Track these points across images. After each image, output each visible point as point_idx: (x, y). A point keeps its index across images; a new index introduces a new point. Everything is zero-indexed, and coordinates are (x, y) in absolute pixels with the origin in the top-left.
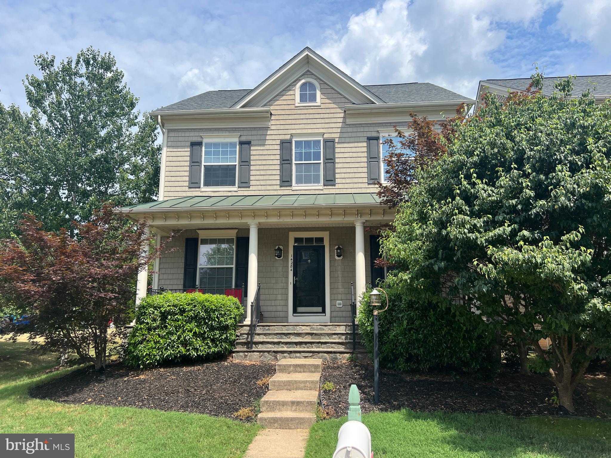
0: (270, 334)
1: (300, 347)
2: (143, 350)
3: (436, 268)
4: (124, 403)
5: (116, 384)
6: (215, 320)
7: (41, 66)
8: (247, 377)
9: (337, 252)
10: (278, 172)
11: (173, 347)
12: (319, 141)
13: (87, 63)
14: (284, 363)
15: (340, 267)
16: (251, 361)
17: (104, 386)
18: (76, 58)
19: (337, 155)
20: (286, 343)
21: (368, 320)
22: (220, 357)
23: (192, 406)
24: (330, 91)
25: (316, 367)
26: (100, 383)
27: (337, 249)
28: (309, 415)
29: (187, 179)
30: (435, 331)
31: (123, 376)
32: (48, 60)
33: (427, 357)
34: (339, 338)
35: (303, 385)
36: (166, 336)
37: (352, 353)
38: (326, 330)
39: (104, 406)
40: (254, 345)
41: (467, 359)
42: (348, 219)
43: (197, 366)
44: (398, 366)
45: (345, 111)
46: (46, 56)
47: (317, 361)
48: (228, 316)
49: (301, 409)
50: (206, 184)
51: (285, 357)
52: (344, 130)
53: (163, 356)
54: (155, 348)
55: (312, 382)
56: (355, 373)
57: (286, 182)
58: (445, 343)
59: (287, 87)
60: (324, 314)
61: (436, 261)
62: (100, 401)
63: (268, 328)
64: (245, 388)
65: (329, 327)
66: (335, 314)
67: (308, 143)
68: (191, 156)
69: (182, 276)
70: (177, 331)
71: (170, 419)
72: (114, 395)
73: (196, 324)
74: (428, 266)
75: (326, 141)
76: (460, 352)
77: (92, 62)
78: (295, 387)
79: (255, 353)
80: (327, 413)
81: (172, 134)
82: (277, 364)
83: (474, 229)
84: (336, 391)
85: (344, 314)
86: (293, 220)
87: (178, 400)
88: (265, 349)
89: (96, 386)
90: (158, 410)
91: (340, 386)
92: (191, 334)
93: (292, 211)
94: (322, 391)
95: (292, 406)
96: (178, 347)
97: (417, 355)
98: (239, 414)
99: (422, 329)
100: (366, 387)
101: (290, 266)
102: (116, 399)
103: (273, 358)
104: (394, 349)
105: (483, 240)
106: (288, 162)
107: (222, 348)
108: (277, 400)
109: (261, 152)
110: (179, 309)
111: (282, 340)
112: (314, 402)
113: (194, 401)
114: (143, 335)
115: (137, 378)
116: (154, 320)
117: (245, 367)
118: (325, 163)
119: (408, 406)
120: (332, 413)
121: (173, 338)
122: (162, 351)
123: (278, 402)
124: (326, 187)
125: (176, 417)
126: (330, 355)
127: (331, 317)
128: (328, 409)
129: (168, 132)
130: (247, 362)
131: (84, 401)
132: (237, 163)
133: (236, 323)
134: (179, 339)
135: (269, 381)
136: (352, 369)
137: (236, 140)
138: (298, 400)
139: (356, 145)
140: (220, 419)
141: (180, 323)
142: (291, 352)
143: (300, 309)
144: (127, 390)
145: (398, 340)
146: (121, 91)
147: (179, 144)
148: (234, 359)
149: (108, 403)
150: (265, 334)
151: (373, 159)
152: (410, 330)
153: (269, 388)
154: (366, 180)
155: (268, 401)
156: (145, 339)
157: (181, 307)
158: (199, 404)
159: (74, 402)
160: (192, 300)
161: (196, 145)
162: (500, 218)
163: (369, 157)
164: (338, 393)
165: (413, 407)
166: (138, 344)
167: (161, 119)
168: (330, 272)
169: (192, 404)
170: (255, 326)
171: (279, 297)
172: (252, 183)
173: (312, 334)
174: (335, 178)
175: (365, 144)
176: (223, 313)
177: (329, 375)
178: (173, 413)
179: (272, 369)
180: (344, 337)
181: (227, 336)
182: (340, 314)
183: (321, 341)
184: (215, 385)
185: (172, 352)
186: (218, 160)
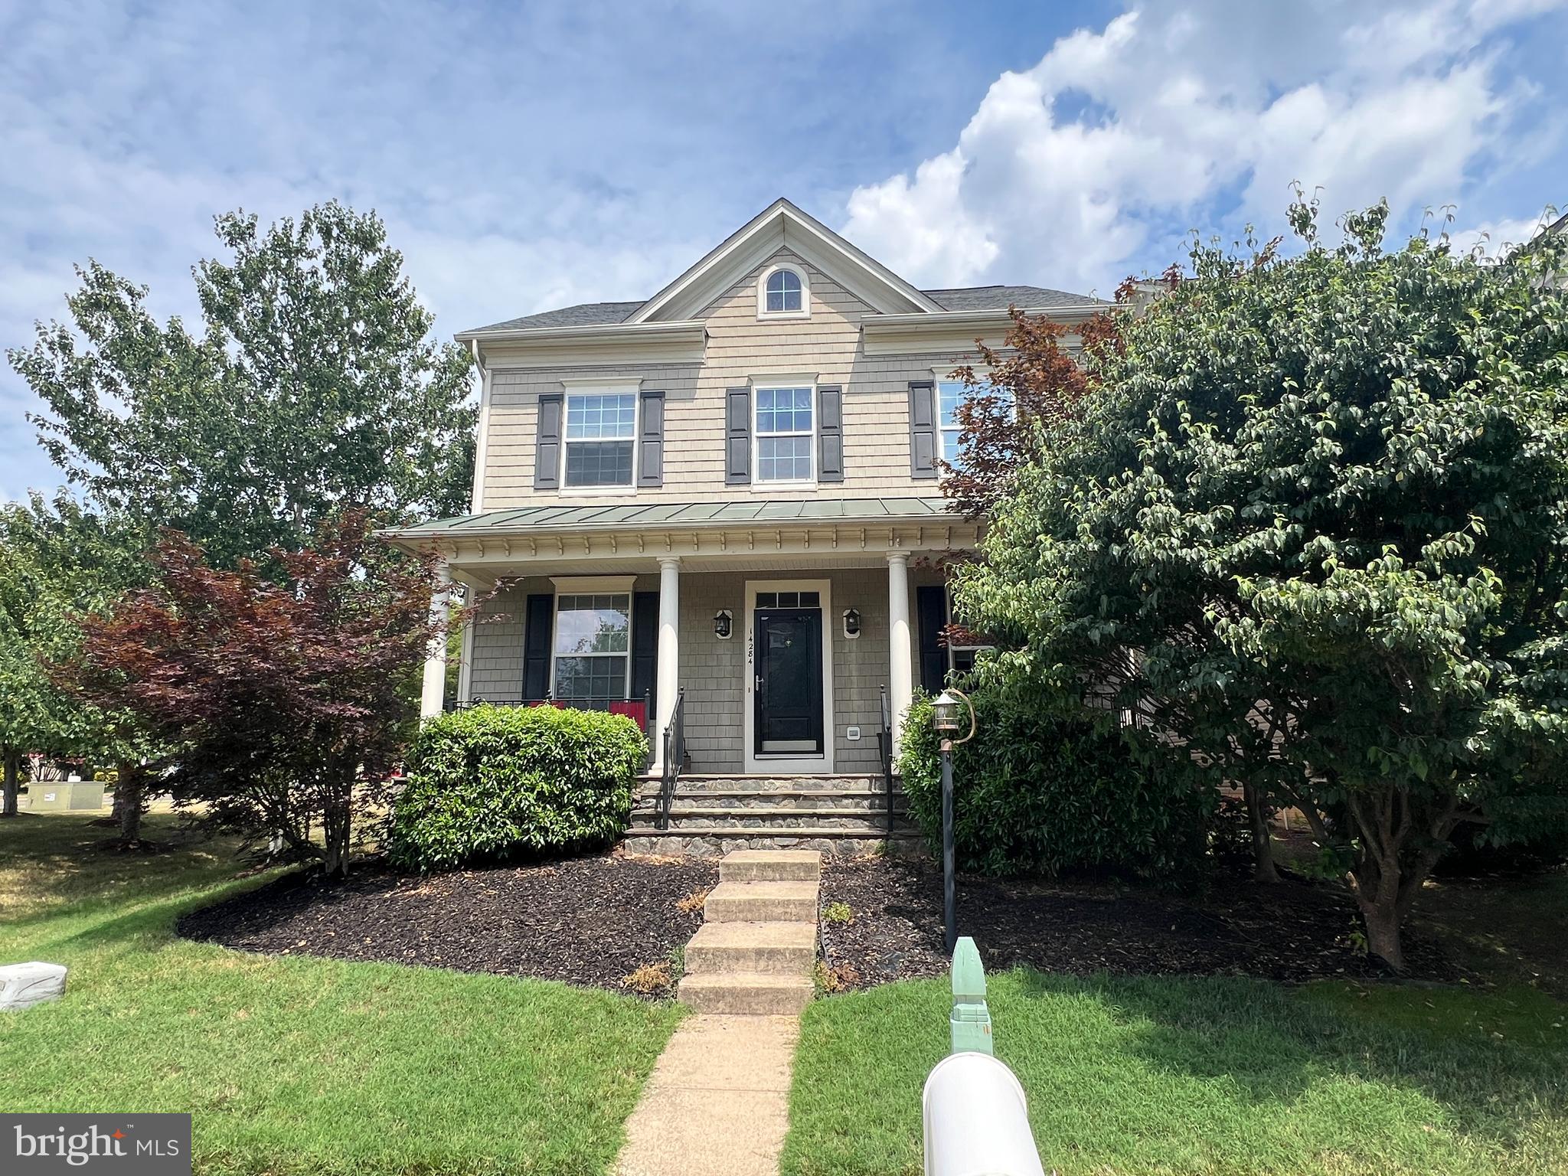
0: (705, 797)
1: (772, 826)
2: (425, 832)
3: (1095, 635)
4: (380, 952)
5: (365, 908)
6: (585, 767)
7: (228, 238)
8: (655, 893)
9: (848, 621)
10: (722, 455)
11: (493, 824)
12: (809, 391)
13: (326, 233)
14: (737, 861)
15: (853, 655)
16: (664, 855)
17: (339, 912)
18: (301, 219)
19: (845, 420)
20: (742, 817)
21: (924, 765)
22: (597, 846)
23: (528, 959)
24: (831, 288)
25: (809, 868)
26: (331, 904)
27: (848, 617)
28: (798, 982)
29: (532, 471)
30: (1074, 786)
31: (384, 887)
32: (244, 225)
33: (1058, 846)
34: (857, 805)
35: (780, 910)
36: (478, 801)
37: (886, 838)
38: (828, 788)
39: (328, 959)
40: (670, 821)
41: (1147, 849)
42: (874, 548)
43: (545, 866)
44: (990, 866)
45: (861, 329)
46: (238, 217)
47: (810, 856)
48: (614, 757)
49: (779, 966)
50: (572, 481)
51: (739, 847)
52: (861, 368)
53: (472, 846)
54: (453, 826)
55: (802, 903)
56: (895, 882)
57: (737, 474)
58: (1096, 812)
59: (741, 281)
60: (821, 756)
61: (1093, 622)
62: (322, 947)
63: (700, 784)
64: (650, 916)
65: (834, 781)
66: (844, 755)
67: (784, 394)
68: (541, 424)
69: (519, 675)
70: (501, 790)
71: (475, 994)
72: (356, 934)
73: (543, 774)
74: (1075, 633)
75: (822, 391)
76: (1133, 834)
77: (335, 232)
78: (763, 915)
79: (672, 838)
80: (839, 978)
81: (500, 379)
82: (721, 861)
83: (1191, 538)
84: (855, 924)
85: (864, 755)
86: (754, 552)
87: (497, 946)
88: (694, 830)
89: (321, 910)
90: (449, 970)
91: (865, 912)
92: (532, 797)
93: (753, 533)
94: (823, 924)
95: (757, 961)
96: (505, 824)
97: (1033, 842)
98: (636, 980)
99: (1044, 781)
100: (922, 912)
101: (747, 653)
102: (361, 941)
103: (713, 848)
104: (982, 828)
105: (1216, 563)
106: (742, 434)
107: (599, 826)
108: (723, 946)
109: (686, 415)
110: (507, 741)
111: (733, 811)
112: (808, 950)
113: (533, 948)
114: (428, 798)
115: (413, 892)
116: (453, 765)
117: (651, 869)
118: (820, 436)
119: (1025, 958)
120: (851, 976)
121: (495, 803)
122: (468, 834)
123: (725, 950)
124: (822, 486)
125: (488, 988)
126: (838, 841)
127: (836, 762)
128: (841, 966)
129: (493, 375)
130: (656, 859)
131: (290, 944)
132: (635, 438)
133: (632, 774)
134: (505, 806)
135: (704, 902)
136: (888, 872)
137: (635, 390)
138: (772, 946)
139: (885, 397)
140: (590, 991)
141: (507, 771)
142: (752, 836)
143: (768, 745)
144: (387, 920)
145: (990, 808)
146: (396, 294)
147: (516, 399)
148: (627, 851)
149: (342, 952)
150: (694, 798)
151: (922, 426)
152: (1017, 786)
153: (705, 918)
154: (908, 471)
155: (702, 949)
156: (432, 807)
157: (510, 736)
158: (545, 955)
159: (267, 948)
160: (534, 722)
161: (549, 401)
162: (1257, 510)
163: (912, 423)
164: (860, 928)
165: (1037, 962)
166: (417, 818)
167: (480, 349)
168: (834, 665)
169: (529, 955)
170: (672, 779)
171: (725, 719)
172: (666, 478)
173: (796, 797)
174: (842, 467)
175: (905, 397)
176: (602, 749)
177: (838, 888)
178: (483, 976)
179: (711, 874)
180: (866, 803)
181: (611, 800)
182: (855, 755)
183: (818, 811)
184: (583, 909)
185: (492, 836)
186: (595, 431)
